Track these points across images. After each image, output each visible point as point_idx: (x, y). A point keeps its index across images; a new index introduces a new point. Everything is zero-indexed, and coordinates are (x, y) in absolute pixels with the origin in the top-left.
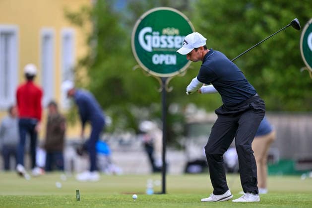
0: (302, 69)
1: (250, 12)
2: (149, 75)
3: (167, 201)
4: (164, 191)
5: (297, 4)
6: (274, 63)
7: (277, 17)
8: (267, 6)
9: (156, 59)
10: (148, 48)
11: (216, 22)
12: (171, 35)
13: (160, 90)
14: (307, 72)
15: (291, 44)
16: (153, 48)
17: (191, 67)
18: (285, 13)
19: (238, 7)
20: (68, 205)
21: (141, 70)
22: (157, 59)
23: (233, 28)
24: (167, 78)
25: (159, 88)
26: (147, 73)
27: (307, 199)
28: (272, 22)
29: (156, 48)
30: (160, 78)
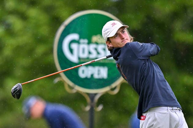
2: (74, 91)
9: (83, 72)
10: (73, 58)
12: (102, 43)
16: (79, 58)
22: (85, 72)
24: (96, 94)
29: (83, 59)
30: (88, 94)
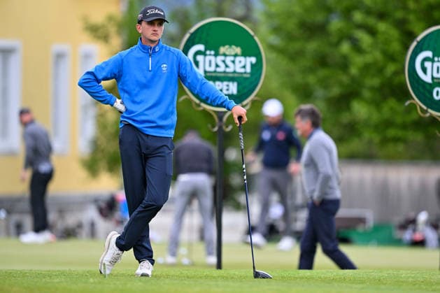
0: (407, 103)
1: (336, 24)
2: (201, 109)
3: (225, 278)
4: (219, 266)
5: (399, 14)
6: (367, 94)
7: (372, 32)
8: (358, 17)
11: (290, 37)
13: (216, 129)
14: (413, 106)
15: (391, 68)
17: (256, 98)
18: (382, 26)
19: (319, 17)
20: (92, 283)
21: (190, 101)
23: (312, 46)
24: (224, 112)
25: (214, 127)
26: (199, 105)
27: (413, 278)
28: (365, 39)
30: (215, 112)
